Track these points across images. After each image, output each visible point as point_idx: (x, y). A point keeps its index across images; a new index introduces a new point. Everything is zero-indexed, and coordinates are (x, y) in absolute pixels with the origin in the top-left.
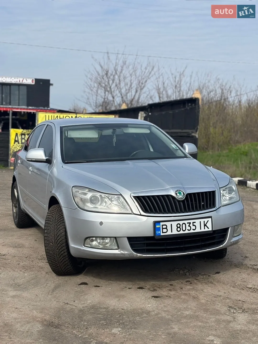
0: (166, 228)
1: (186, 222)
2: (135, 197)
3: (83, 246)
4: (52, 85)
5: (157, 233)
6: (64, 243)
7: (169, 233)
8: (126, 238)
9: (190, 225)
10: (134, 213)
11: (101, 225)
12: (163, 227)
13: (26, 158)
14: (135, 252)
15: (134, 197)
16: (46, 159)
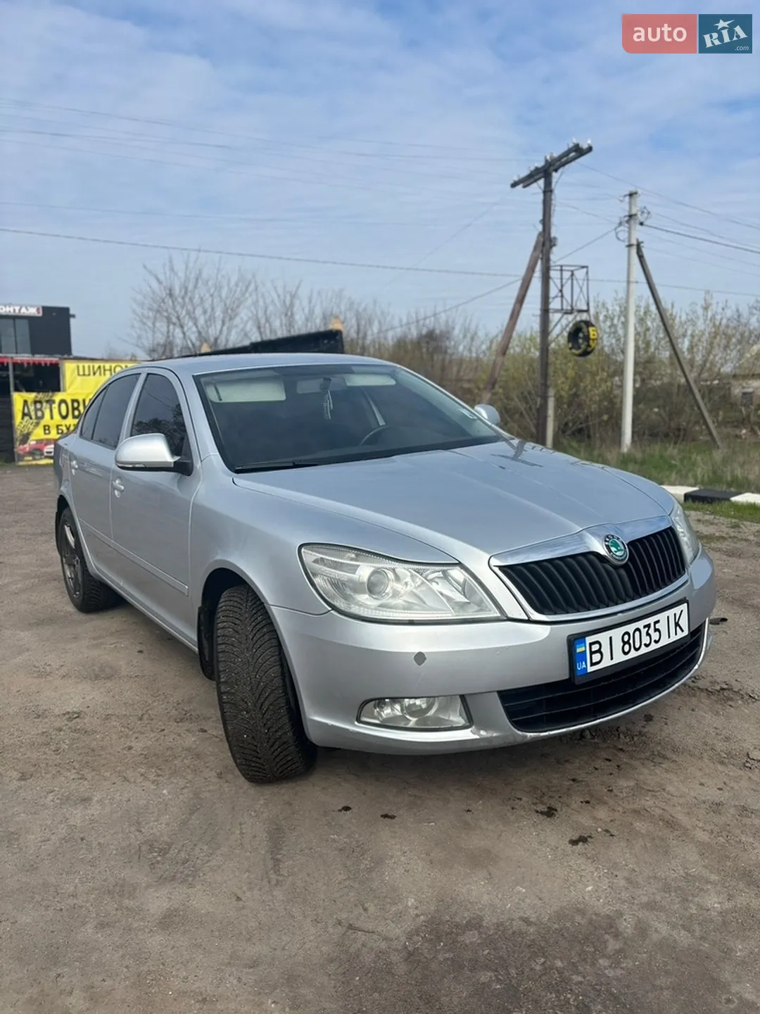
0: (599, 651)
1: (640, 624)
2: (505, 569)
3: (356, 723)
4: (74, 316)
5: (579, 669)
6: (283, 707)
7: (606, 662)
8: (496, 694)
9: (650, 632)
10: (510, 615)
11: (420, 664)
12: (593, 650)
13: (117, 462)
14: (519, 730)
15: (501, 568)
16: (175, 462)
